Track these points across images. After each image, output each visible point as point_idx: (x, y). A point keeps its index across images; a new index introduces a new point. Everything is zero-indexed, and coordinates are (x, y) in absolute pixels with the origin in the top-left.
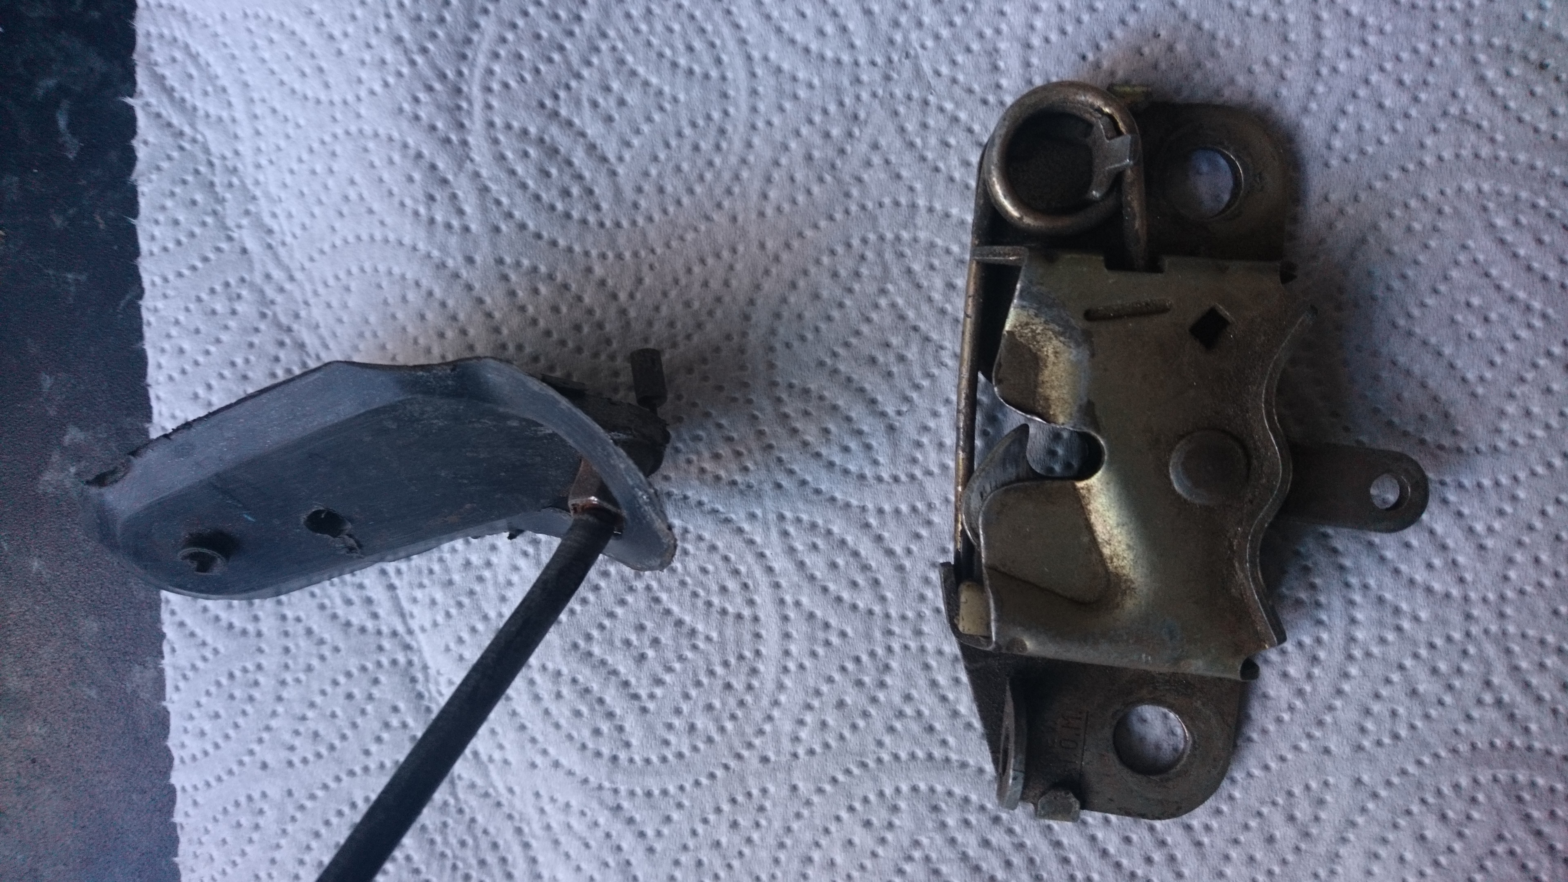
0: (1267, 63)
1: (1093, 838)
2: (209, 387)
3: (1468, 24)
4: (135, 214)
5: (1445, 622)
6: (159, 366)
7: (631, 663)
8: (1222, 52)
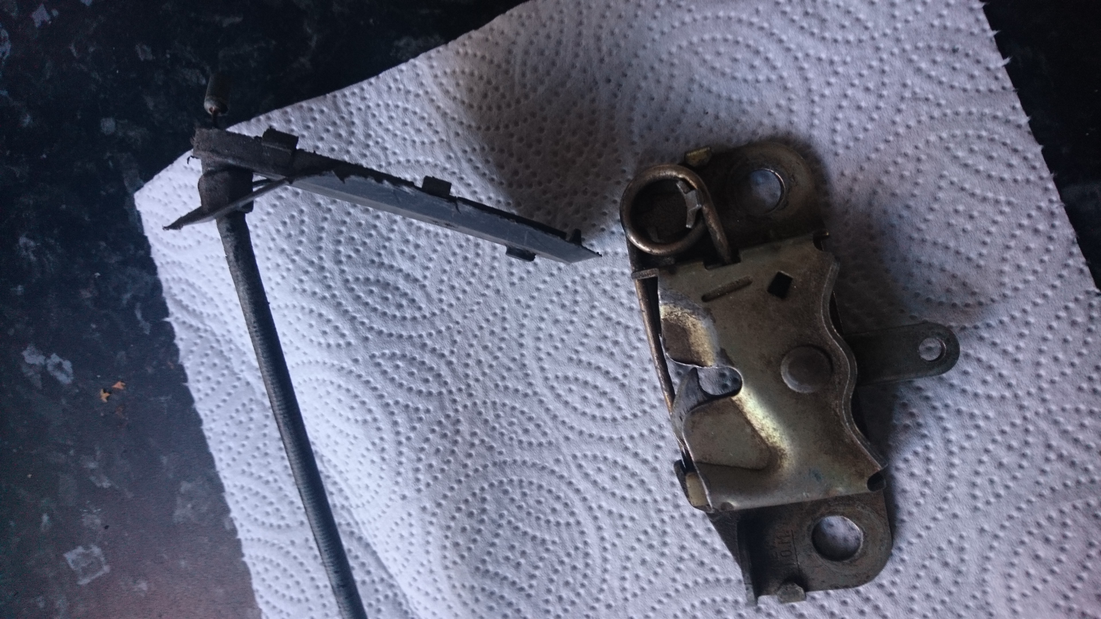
0: (778, 106)
1: (822, 607)
2: (249, 464)
3: (898, 40)
4: (185, 379)
5: (1006, 415)
6: (221, 460)
7: (513, 570)
8: (749, 109)
